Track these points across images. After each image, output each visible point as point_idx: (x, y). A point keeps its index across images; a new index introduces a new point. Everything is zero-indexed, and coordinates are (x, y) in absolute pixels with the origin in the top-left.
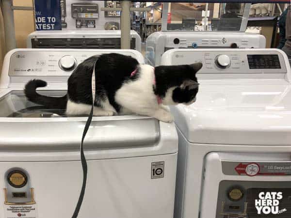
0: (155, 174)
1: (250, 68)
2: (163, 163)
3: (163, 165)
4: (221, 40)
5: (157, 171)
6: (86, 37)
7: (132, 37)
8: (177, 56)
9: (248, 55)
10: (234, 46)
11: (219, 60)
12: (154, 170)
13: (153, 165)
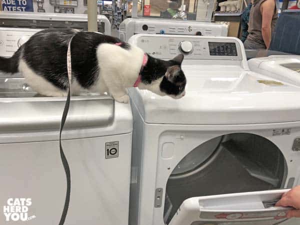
0: (109, 154)
1: (211, 55)
2: (117, 143)
3: (118, 144)
4: (187, 28)
5: (112, 151)
6: (53, 20)
7: (101, 21)
8: (143, 41)
9: (209, 43)
10: (199, 34)
11: (182, 46)
12: (108, 150)
13: (106, 145)
